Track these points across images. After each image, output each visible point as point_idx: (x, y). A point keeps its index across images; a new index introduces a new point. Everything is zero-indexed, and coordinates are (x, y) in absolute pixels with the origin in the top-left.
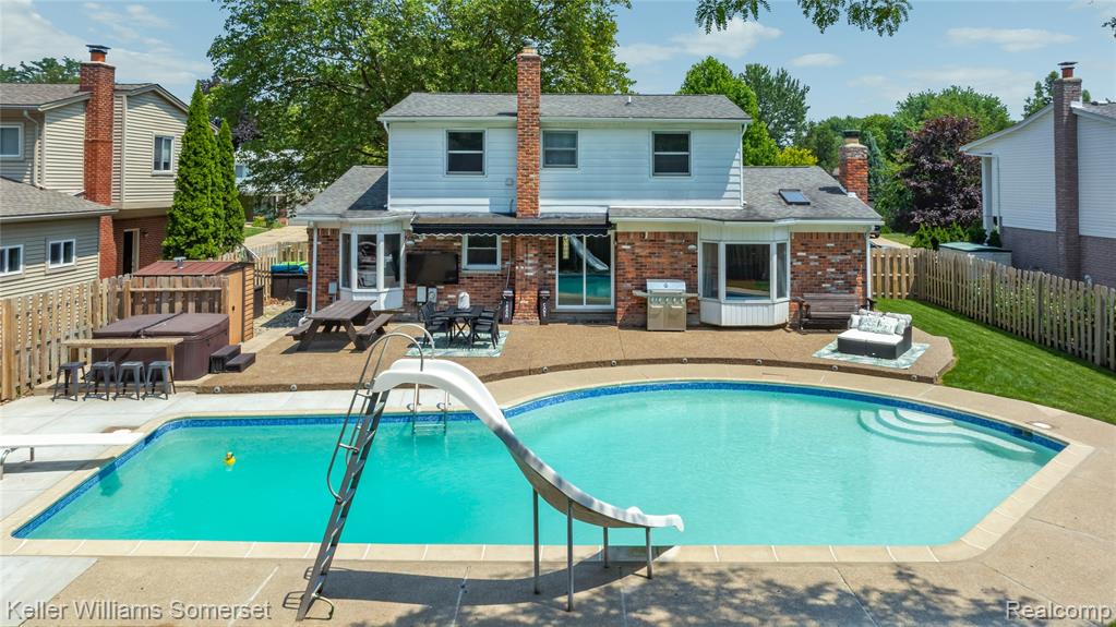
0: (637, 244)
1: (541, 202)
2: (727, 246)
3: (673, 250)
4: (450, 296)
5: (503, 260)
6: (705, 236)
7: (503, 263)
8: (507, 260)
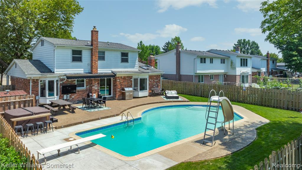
0: (121, 79)
1: (98, 70)
2: (140, 79)
3: (128, 81)
4: (73, 97)
5: (87, 86)
6: (134, 77)
7: (86, 87)
8: (88, 86)
